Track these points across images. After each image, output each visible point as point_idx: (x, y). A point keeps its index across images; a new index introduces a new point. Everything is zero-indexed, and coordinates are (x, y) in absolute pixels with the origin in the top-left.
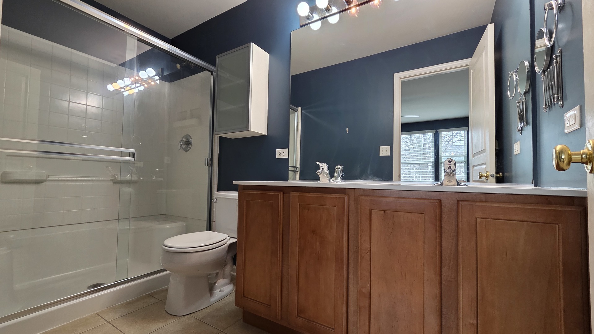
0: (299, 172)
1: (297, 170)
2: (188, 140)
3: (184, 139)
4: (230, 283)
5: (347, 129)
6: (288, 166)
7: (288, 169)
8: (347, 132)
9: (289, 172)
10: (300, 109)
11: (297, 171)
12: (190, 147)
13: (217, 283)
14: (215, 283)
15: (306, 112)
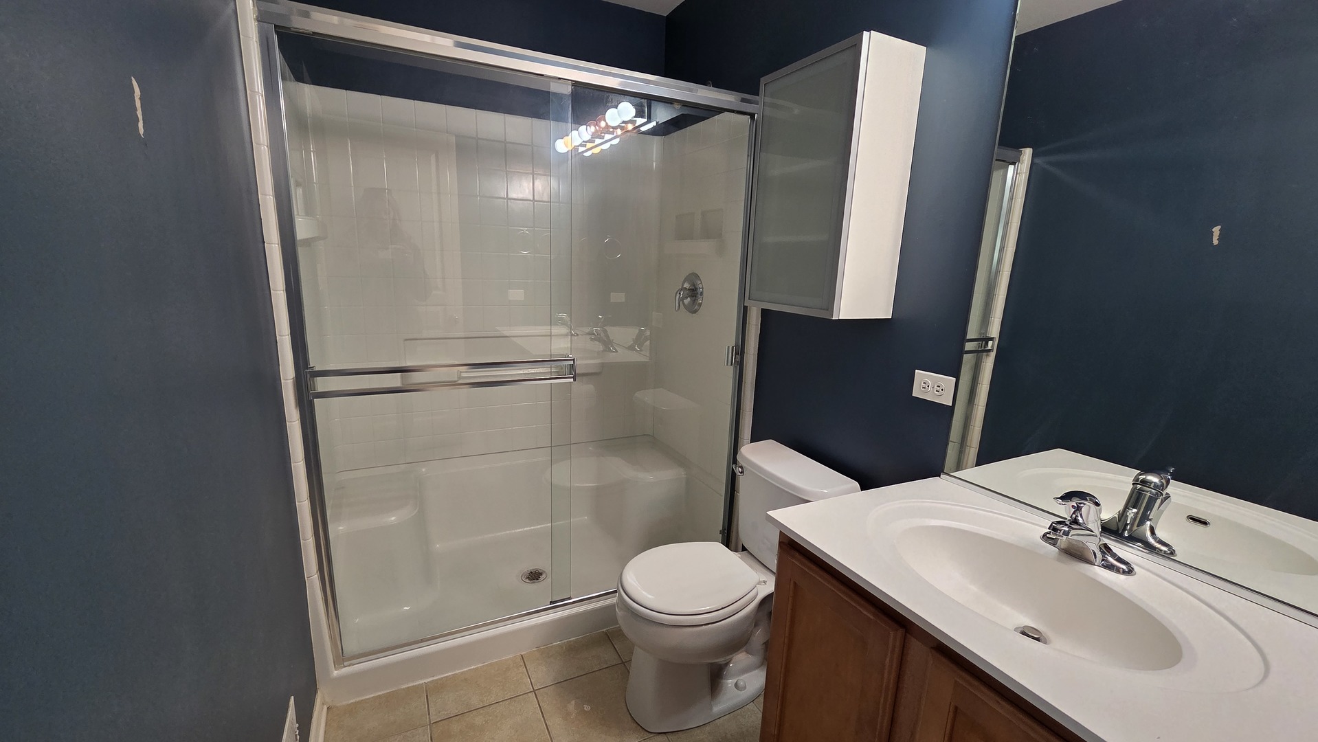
0: (993, 354)
1: (989, 347)
2: (694, 285)
3: (687, 285)
4: (762, 664)
5: (1216, 230)
6: (963, 340)
7: (963, 346)
8: (1215, 242)
9: (966, 356)
10: (1027, 153)
11: (989, 351)
12: (700, 304)
13: (732, 662)
14: (727, 664)
15: (1050, 163)
